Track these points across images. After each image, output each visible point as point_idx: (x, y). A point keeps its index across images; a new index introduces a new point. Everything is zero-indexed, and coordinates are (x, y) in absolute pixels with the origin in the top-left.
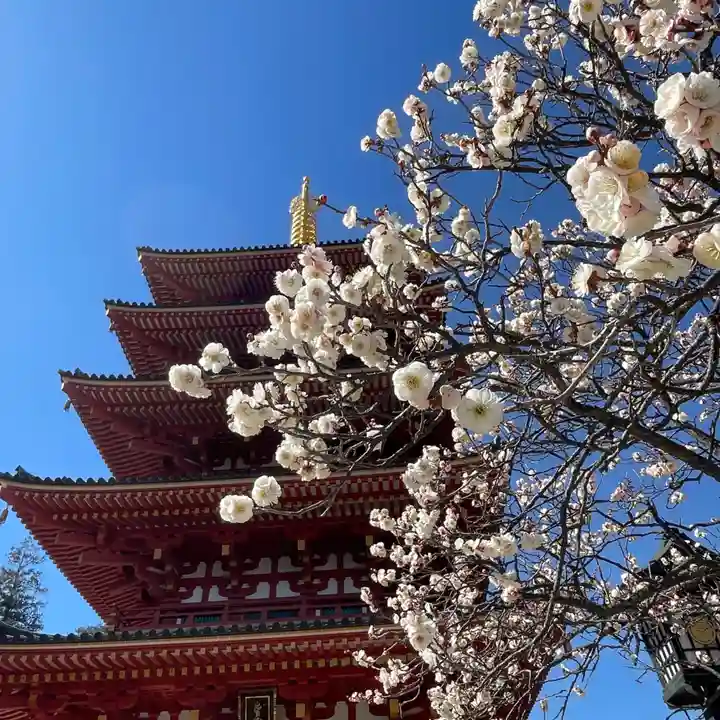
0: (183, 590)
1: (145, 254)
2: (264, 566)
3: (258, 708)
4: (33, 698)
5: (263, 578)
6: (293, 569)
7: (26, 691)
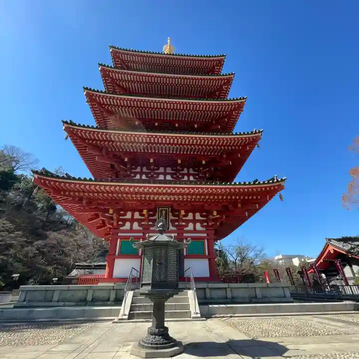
0: (132, 175)
1: (113, 49)
2: (162, 170)
3: (164, 212)
4: (84, 202)
5: (161, 173)
6: (172, 172)
7: (81, 199)
